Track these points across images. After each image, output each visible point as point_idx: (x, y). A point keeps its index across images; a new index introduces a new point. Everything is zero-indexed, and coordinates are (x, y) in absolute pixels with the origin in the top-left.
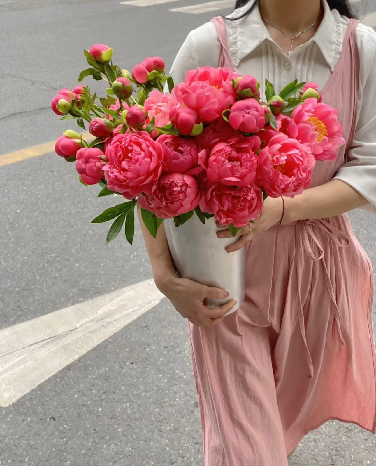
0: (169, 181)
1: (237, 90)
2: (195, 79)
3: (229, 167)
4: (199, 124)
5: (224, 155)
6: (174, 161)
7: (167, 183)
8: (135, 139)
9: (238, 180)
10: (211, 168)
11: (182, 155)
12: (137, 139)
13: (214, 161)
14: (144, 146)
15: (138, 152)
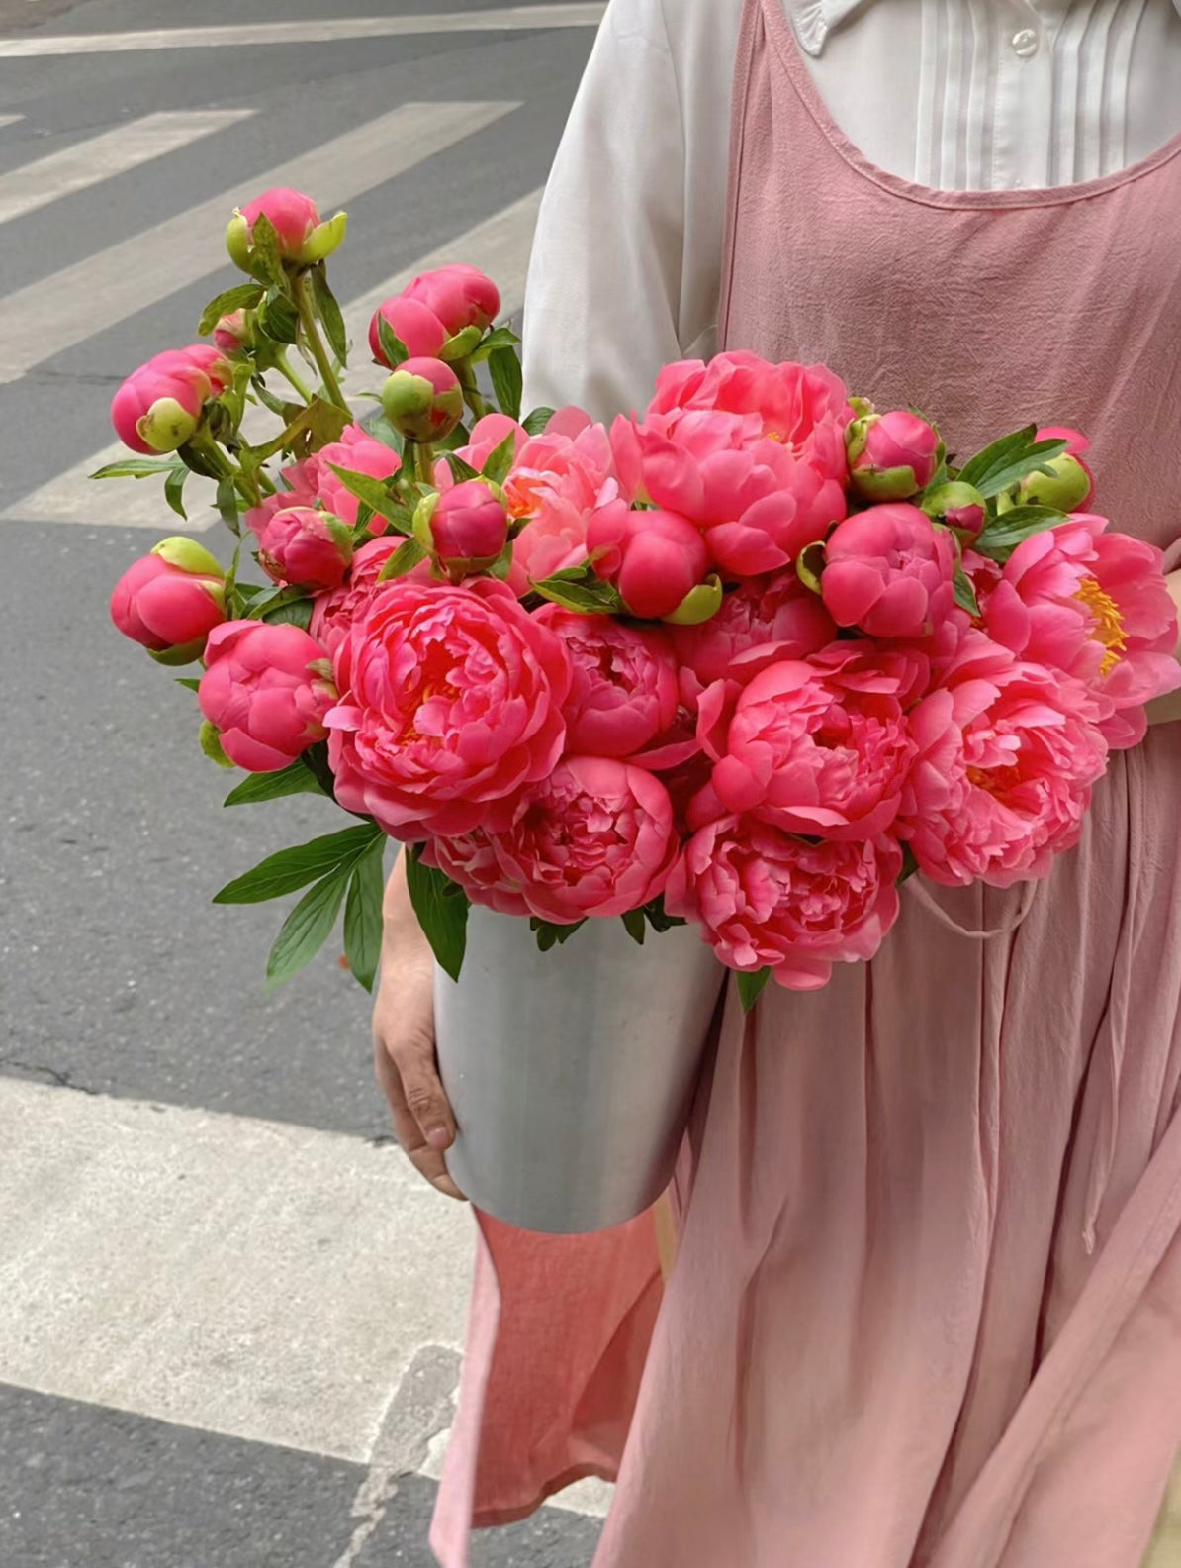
0: (569, 791)
1: (857, 464)
2: (695, 400)
3: (815, 769)
4: (713, 584)
5: (806, 716)
6: (596, 713)
7: (562, 798)
8: (474, 614)
9: (842, 821)
10: (740, 757)
11: (629, 691)
12: (480, 615)
13: (763, 735)
14: (505, 645)
15: (482, 667)
